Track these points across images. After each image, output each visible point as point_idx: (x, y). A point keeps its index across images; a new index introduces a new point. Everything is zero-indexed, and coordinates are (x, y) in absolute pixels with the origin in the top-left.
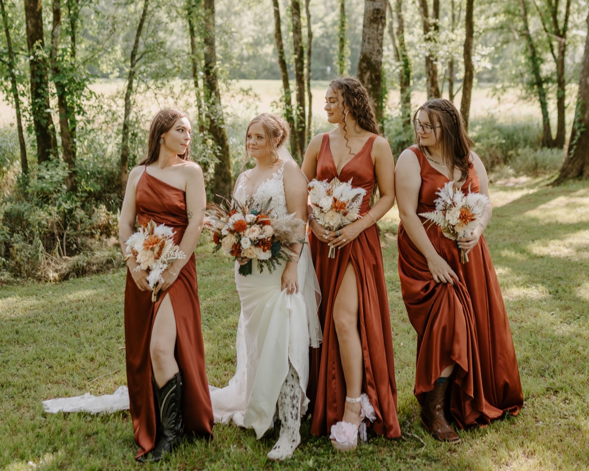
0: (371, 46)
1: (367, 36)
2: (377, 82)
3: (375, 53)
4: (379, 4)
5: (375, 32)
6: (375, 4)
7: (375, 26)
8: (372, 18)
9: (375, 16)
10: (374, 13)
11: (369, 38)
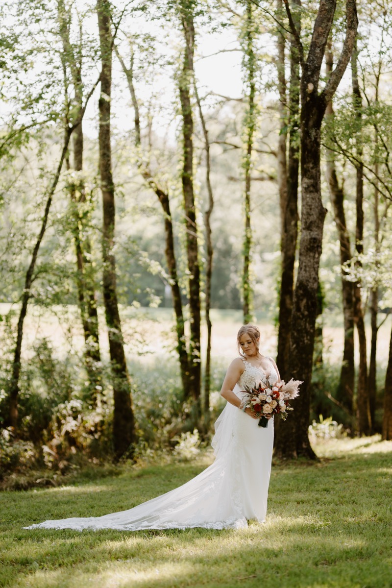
0: (308, 274)
1: (304, 264)
2: (313, 309)
3: (311, 280)
4: (316, 233)
5: (312, 260)
6: (312, 233)
7: (312, 254)
8: (309, 247)
9: (311, 245)
10: (310, 242)
11: (305, 266)
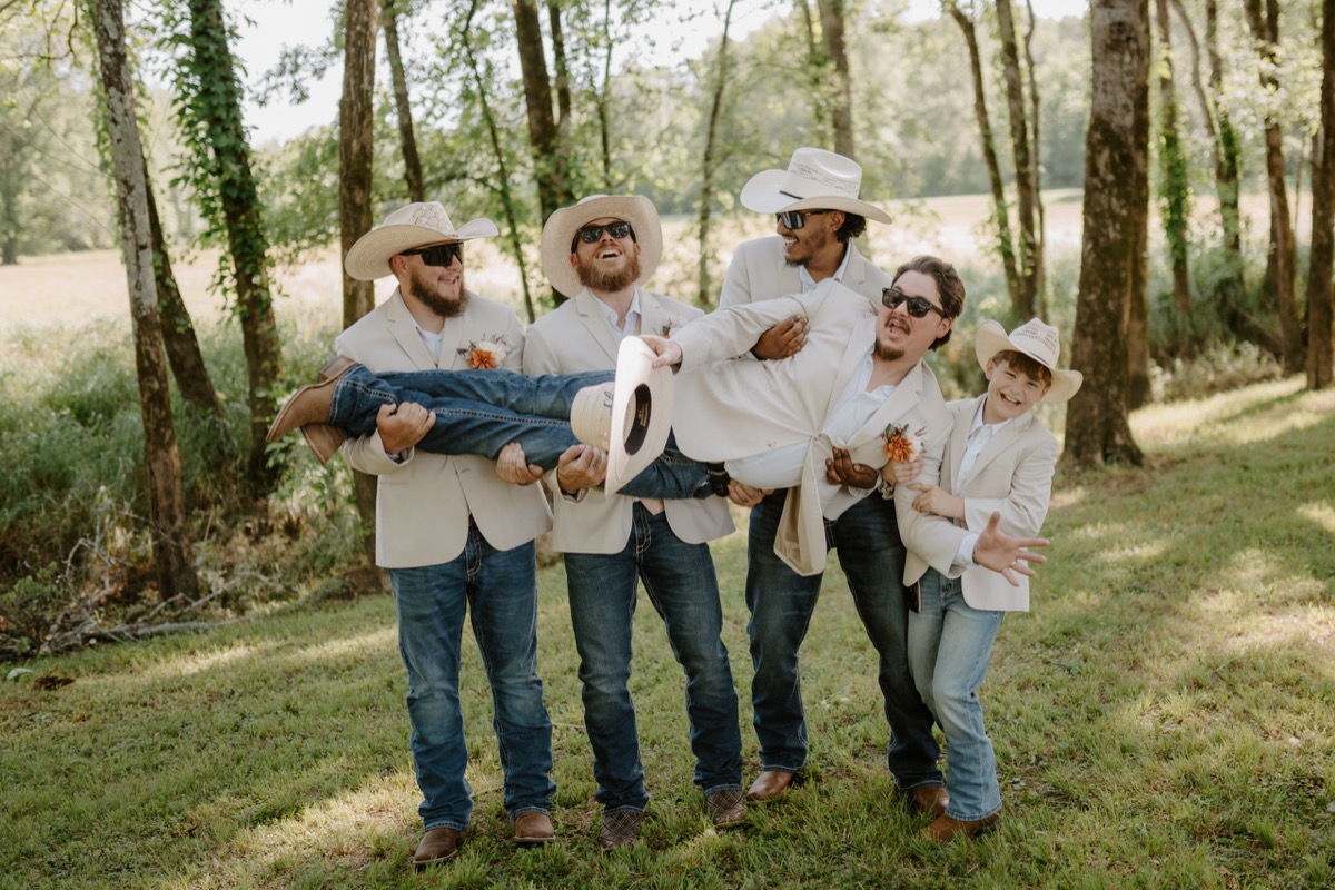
0: (1110, 98)
1: (1101, 79)
2: (1124, 168)
3: (1118, 111)
4: (1122, 11)
5: (1117, 70)
6: (1114, 12)
7: (1116, 57)
8: (1109, 42)
9: (1115, 37)
10: (1112, 31)
11: (1105, 83)
